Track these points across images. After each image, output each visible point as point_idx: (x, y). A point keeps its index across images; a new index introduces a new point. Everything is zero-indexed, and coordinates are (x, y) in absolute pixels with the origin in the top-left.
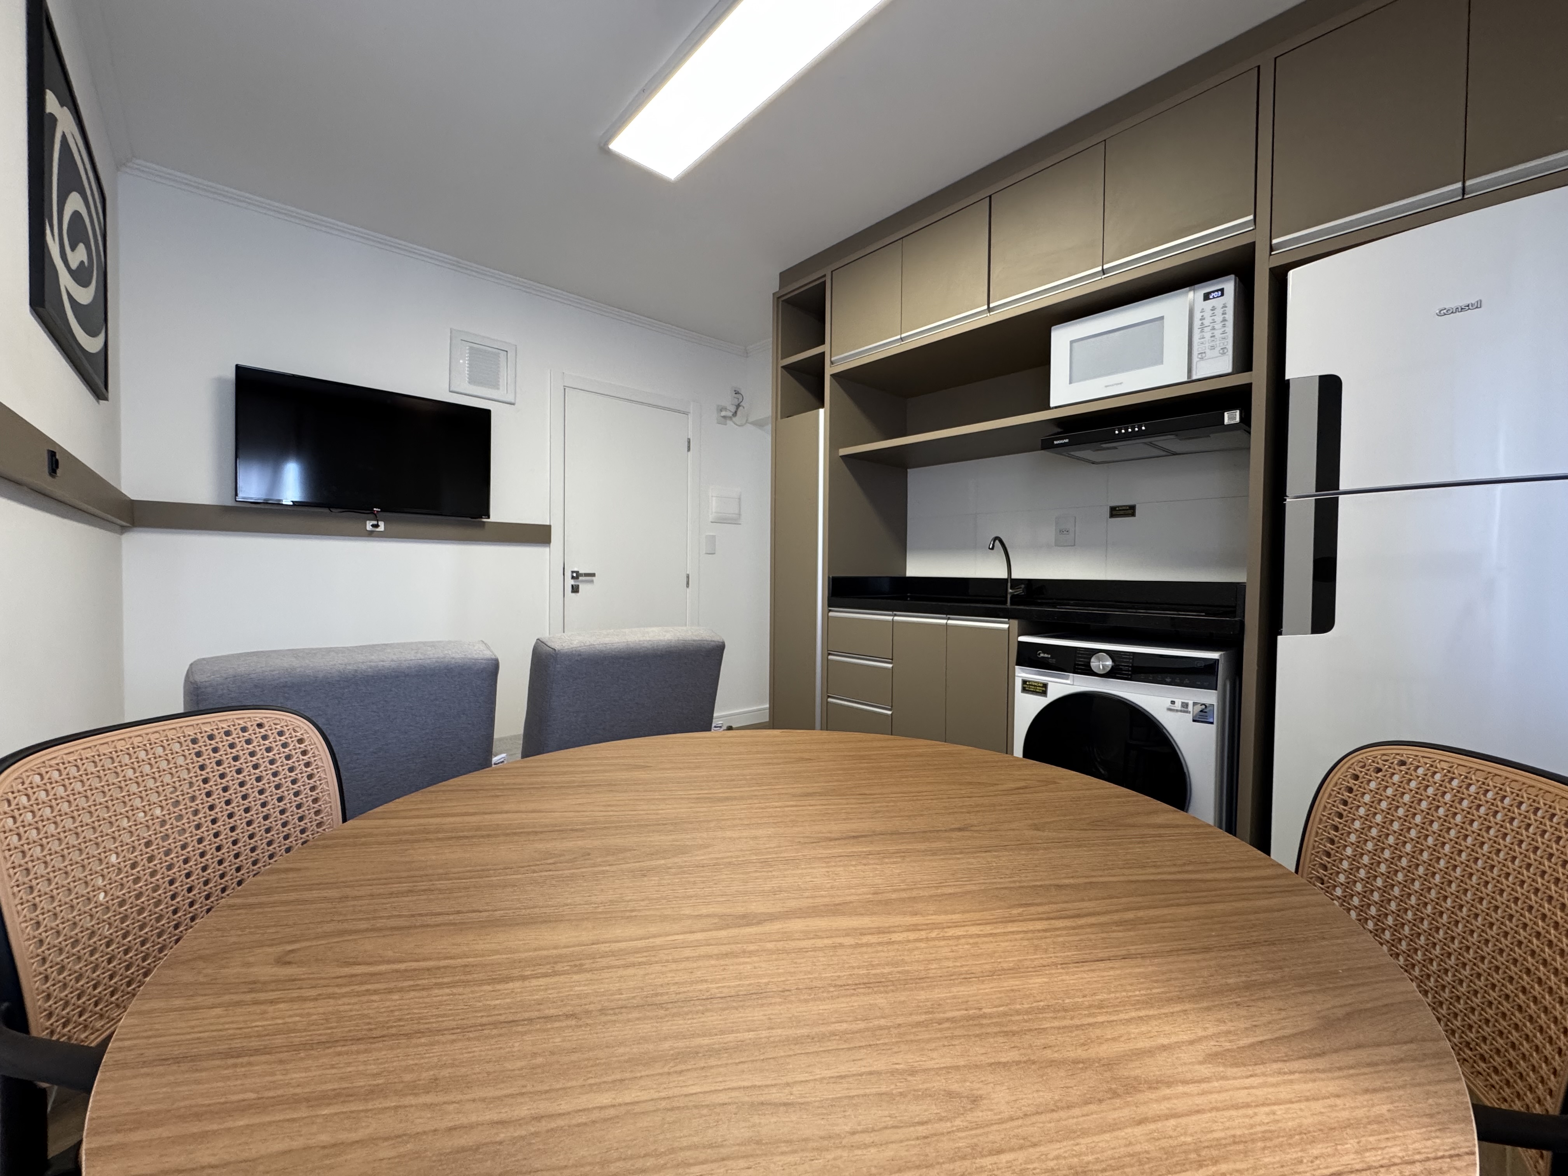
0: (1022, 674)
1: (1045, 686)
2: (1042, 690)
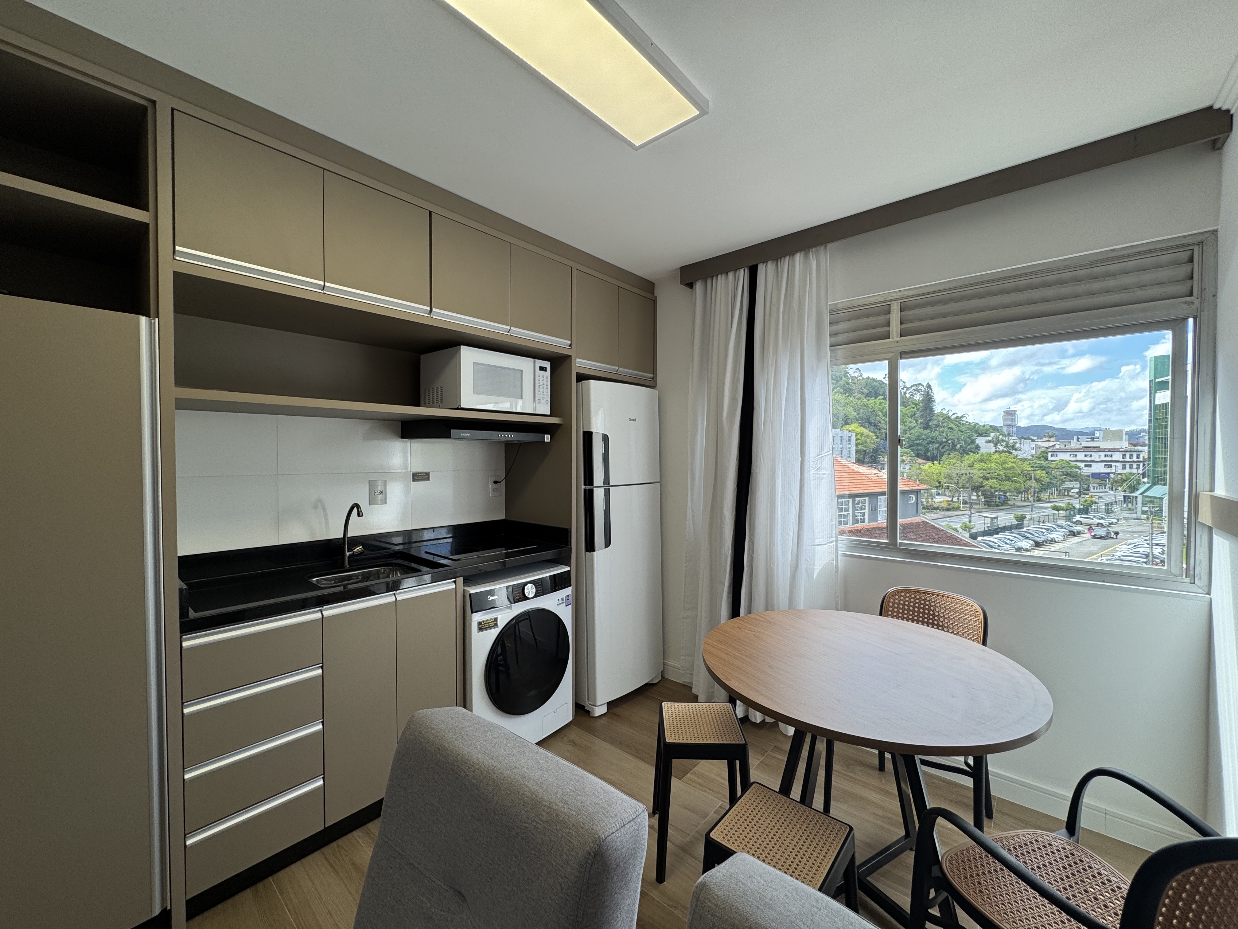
0: (477, 618)
1: (496, 620)
2: (495, 624)
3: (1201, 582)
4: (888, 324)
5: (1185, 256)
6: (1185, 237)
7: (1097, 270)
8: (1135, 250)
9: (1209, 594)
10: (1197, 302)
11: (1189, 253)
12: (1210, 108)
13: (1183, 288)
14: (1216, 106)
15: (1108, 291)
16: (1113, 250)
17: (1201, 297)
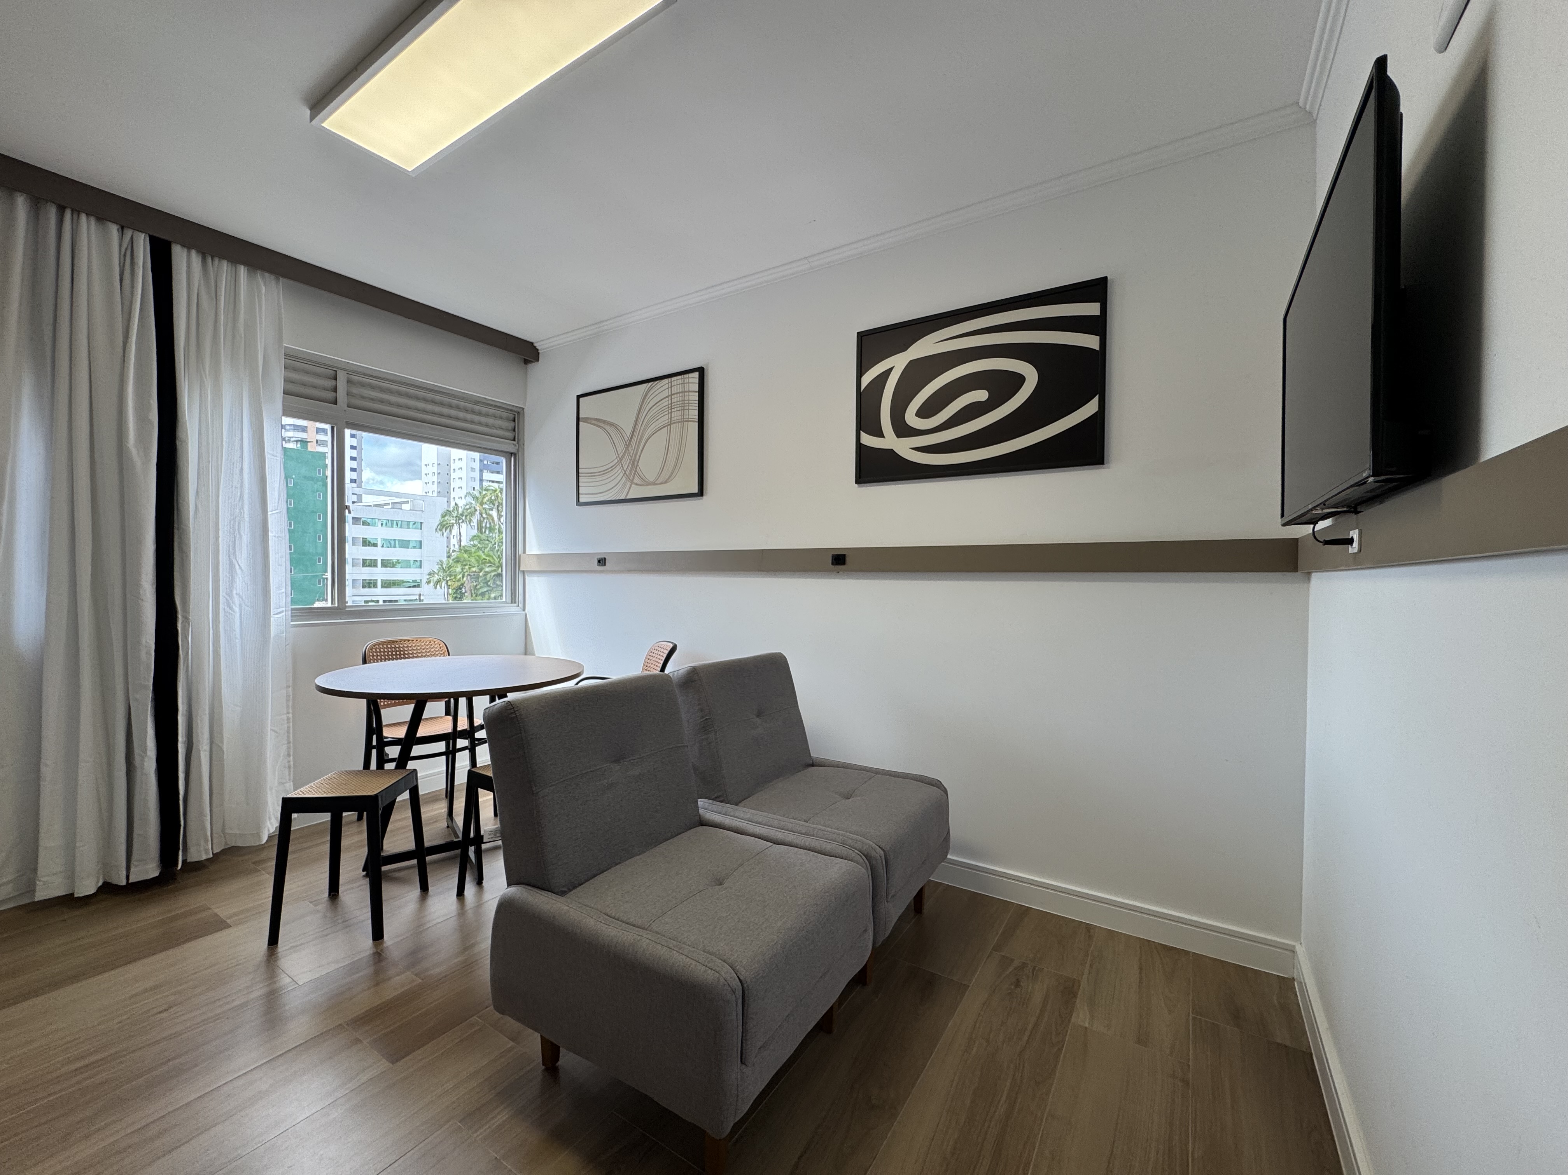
3: (521, 605)
4: (335, 390)
5: (512, 416)
6: (513, 406)
7: (477, 408)
8: (494, 403)
9: (524, 610)
10: (517, 445)
11: (513, 416)
12: (532, 343)
13: (510, 435)
14: (535, 345)
15: (480, 424)
16: (485, 398)
17: (518, 443)
